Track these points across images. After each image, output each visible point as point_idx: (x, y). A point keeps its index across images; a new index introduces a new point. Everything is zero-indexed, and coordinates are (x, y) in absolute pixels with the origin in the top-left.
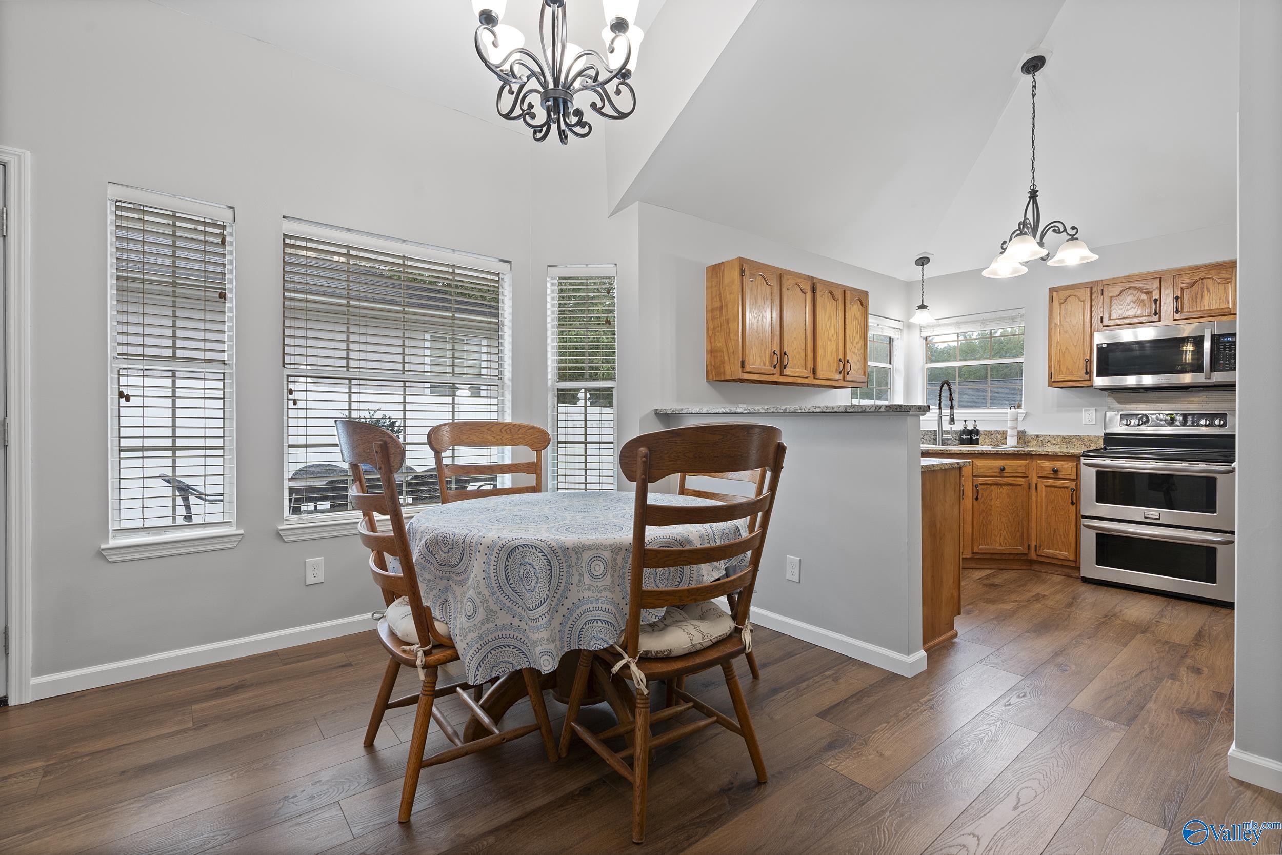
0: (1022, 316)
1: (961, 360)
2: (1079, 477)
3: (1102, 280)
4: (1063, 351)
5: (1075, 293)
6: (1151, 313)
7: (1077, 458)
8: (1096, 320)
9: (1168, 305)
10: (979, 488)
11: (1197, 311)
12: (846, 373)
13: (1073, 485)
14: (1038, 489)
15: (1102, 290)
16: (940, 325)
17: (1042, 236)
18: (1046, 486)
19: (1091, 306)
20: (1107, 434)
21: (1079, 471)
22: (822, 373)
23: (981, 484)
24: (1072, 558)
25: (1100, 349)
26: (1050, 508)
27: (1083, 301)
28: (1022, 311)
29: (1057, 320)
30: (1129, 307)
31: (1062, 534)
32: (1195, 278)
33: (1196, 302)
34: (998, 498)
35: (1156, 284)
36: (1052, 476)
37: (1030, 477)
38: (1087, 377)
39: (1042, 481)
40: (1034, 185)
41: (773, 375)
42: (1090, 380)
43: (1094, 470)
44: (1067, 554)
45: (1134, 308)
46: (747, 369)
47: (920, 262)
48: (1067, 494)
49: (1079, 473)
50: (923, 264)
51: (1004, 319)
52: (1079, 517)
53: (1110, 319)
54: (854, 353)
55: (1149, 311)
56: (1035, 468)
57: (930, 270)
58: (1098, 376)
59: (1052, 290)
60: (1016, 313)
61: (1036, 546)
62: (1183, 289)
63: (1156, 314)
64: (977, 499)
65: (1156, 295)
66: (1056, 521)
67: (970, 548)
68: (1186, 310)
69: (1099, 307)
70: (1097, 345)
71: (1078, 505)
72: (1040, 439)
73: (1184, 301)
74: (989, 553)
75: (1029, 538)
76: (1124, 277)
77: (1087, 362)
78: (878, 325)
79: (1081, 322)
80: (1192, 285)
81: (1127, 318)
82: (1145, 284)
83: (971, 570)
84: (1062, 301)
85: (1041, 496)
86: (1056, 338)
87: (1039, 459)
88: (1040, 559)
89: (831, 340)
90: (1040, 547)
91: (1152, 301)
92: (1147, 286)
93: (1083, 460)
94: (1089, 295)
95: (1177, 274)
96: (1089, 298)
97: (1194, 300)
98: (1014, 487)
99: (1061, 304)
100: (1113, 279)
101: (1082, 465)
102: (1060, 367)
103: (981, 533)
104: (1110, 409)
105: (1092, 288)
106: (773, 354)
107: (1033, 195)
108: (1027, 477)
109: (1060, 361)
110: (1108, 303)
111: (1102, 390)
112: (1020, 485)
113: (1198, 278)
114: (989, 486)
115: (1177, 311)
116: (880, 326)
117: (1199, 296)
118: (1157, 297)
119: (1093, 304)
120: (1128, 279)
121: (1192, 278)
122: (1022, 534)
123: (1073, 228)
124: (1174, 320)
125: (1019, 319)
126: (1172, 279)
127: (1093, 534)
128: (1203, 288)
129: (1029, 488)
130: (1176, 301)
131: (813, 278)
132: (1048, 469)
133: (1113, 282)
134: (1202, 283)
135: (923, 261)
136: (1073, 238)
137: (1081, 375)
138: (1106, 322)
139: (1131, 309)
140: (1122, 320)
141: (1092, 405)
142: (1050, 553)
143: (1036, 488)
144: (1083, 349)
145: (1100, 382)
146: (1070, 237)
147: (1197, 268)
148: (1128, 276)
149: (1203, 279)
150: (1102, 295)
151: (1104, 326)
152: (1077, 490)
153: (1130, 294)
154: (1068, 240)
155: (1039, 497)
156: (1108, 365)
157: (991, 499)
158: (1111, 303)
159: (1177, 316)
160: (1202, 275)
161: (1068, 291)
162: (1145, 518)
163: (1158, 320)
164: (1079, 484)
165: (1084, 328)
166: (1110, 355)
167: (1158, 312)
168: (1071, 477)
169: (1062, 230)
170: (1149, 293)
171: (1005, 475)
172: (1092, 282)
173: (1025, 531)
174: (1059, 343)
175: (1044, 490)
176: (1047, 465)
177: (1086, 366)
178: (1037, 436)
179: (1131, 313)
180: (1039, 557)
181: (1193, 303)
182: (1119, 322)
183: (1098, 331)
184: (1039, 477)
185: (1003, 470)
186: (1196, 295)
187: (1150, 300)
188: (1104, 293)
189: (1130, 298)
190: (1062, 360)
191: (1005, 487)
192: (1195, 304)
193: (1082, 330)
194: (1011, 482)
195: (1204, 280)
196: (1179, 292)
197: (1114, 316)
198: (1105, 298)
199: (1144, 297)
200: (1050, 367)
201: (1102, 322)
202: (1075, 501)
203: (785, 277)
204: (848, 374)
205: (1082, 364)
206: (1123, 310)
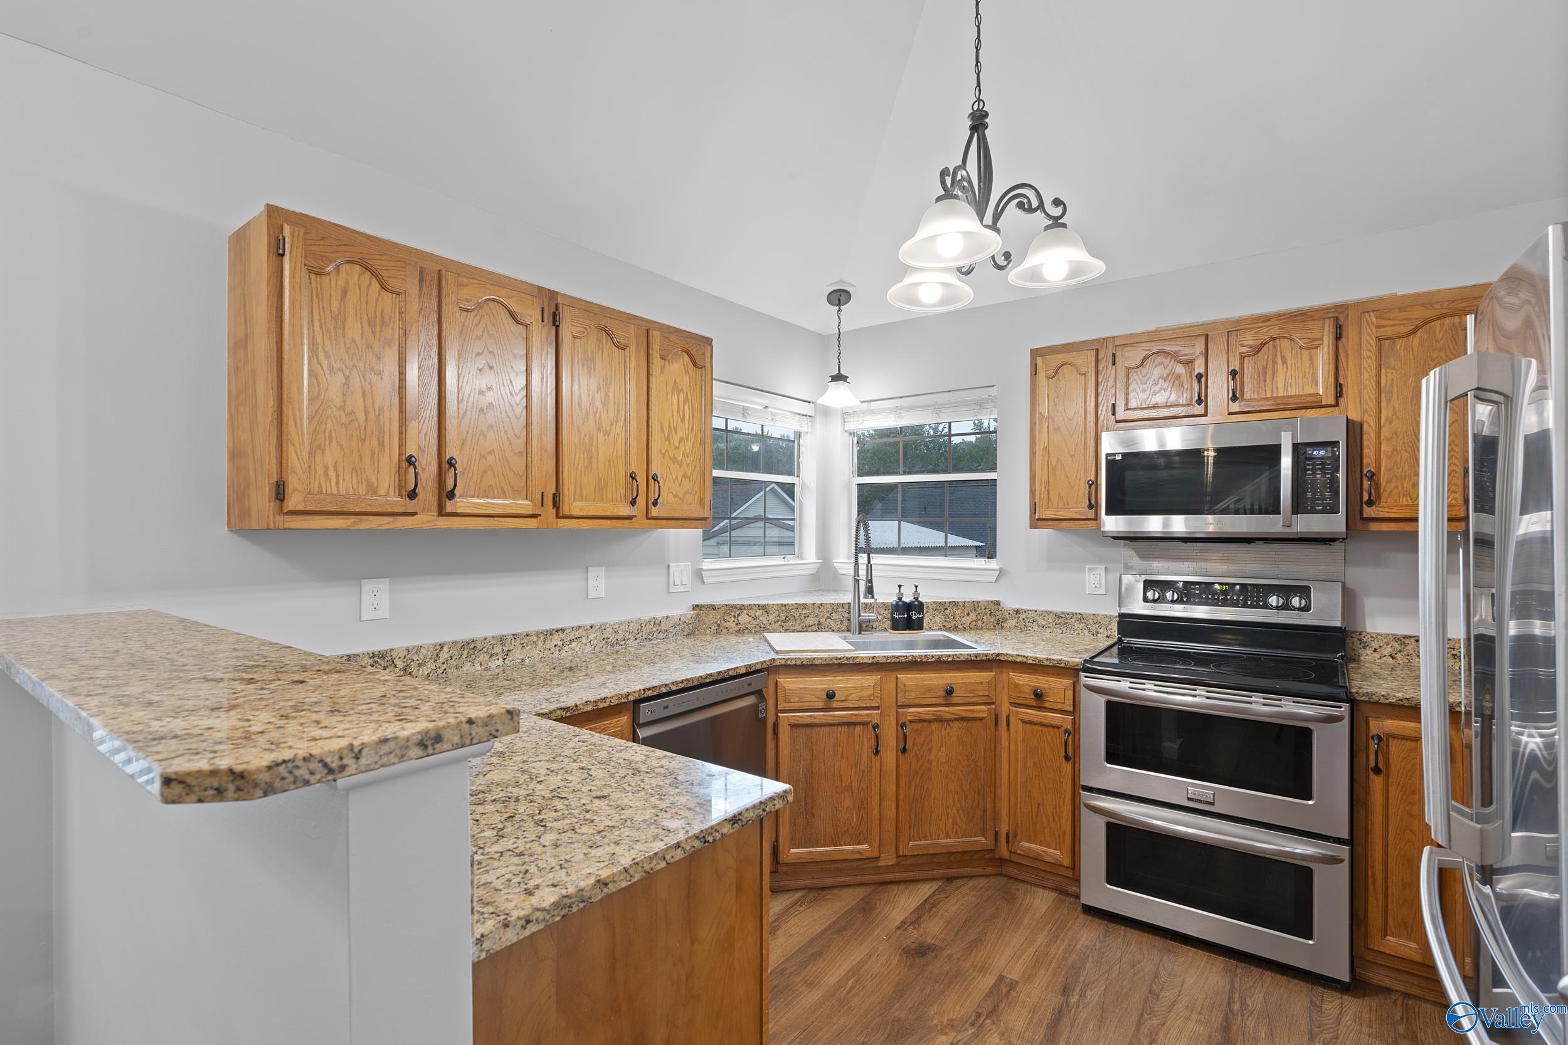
0: (993, 399)
1: (905, 473)
2: (1077, 709)
3: (1113, 337)
4: (1054, 463)
5: (1071, 360)
6: (1191, 399)
7: (1072, 672)
8: (1105, 410)
9: (1218, 388)
10: (908, 730)
11: (1267, 399)
12: (650, 503)
13: (1066, 721)
14: (1011, 725)
15: (1114, 355)
16: (872, 412)
17: (997, 217)
18: (1024, 722)
19: (1097, 384)
20: (1123, 614)
21: (1077, 696)
22: (578, 504)
23: (911, 722)
24: (1067, 862)
25: (1111, 464)
26: (1030, 763)
27: (1084, 374)
28: (993, 392)
29: (1043, 408)
30: (1157, 388)
31: (1050, 814)
32: (1263, 336)
33: (1265, 381)
34: (942, 745)
35: (1200, 347)
36: (1033, 703)
37: (998, 702)
38: (1091, 514)
39: (1017, 712)
40: (979, 100)
41: (413, 514)
42: (1096, 519)
43: (1101, 700)
44: (1057, 852)
45: (1165, 390)
46: (294, 501)
47: (835, 297)
48: (1059, 738)
49: (1077, 699)
50: (839, 304)
51: (966, 403)
52: (1078, 788)
53: (1127, 409)
54: (674, 460)
55: (1189, 395)
56: (1006, 686)
57: (853, 316)
58: (1107, 513)
59: (1035, 353)
60: (983, 394)
61: (1008, 834)
62: (1243, 357)
63: (1199, 401)
64: (904, 751)
65: (1199, 368)
66: (1040, 788)
67: (894, 846)
68: (1247, 396)
69: (1109, 386)
70: (1107, 455)
71: (1077, 760)
72: (1022, 616)
73: (1245, 379)
74: (927, 855)
75: (996, 818)
76: (1148, 333)
77: (1090, 486)
78: (766, 407)
79: (1082, 411)
80: (1257, 350)
81: (1154, 408)
82: (1182, 346)
83: (896, 887)
84: (1051, 372)
85: (1016, 741)
86: (1042, 440)
87: (1013, 670)
88: (1015, 858)
89: (607, 433)
90: (1015, 836)
91: (1194, 378)
92: (1185, 351)
93: (1085, 679)
94: (1093, 364)
95: (1234, 329)
96: (1093, 369)
97: (1262, 378)
98: (970, 724)
99: (1049, 378)
100: (1131, 335)
101: (1082, 687)
102: (1048, 494)
103: (913, 816)
104: (1128, 568)
105: (1097, 350)
106: (404, 464)
107: (979, 121)
108: (993, 703)
109: (1048, 482)
110: (1124, 385)
111: (1115, 538)
112: (981, 719)
113: (1267, 338)
114: (925, 724)
115: (1234, 398)
116: (769, 409)
117: (1269, 371)
118: (1202, 371)
119: (1100, 380)
120: (1155, 336)
121: (1259, 336)
122: (985, 812)
123: (1057, 202)
124: (1230, 414)
125: (991, 405)
126: (1225, 338)
127: (1100, 823)
128: (1276, 356)
129: (996, 724)
130: (1233, 379)
131: (553, 295)
132: (1027, 690)
133: (1130, 341)
134: (1275, 347)
135: (839, 297)
136: (1057, 223)
137: (1082, 510)
138: (1121, 414)
139: (1159, 391)
140: (1147, 412)
141: (1100, 560)
142: (1030, 849)
143: (1008, 725)
144: (1085, 464)
145: (1112, 523)
146: (1051, 222)
147: (1266, 319)
148: (1155, 331)
149: (1274, 339)
150: (1114, 364)
151: (1117, 422)
152: (1074, 733)
153: (1159, 364)
154: (1047, 228)
155: (1012, 740)
156: (1124, 494)
157: (930, 750)
158: (1128, 379)
159: (1235, 407)
160: (1274, 332)
161: (1060, 356)
162: (1189, 799)
163: (1203, 412)
164: (1077, 719)
165: (1085, 424)
166: (1128, 474)
167: (1203, 398)
168: (1066, 709)
169: (1035, 204)
170: (1188, 363)
171: (955, 700)
172: (1098, 340)
173: (989, 806)
174: (1046, 450)
175: (1020, 730)
176: (1024, 680)
177: (1090, 493)
178: (1017, 612)
179: (1160, 399)
180: (1013, 856)
181: (1259, 383)
182: (1141, 414)
183: (1107, 430)
184: (1012, 704)
185: (950, 692)
186: (1265, 368)
187: (1191, 376)
188: (1117, 359)
189: (1158, 372)
190: (1051, 480)
191: (955, 725)
192: (1262, 385)
193: (1082, 428)
194: (964, 714)
195: (1277, 341)
196: (1237, 362)
197: (1133, 404)
198: (1119, 371)
199: (1180, 369)
200: (1033, 493)
201: (1114, 414)
202: (1072, 755)
203: (449, 281)
204: (655, 504)
205: (1083, 490)
206: (1148, 392)
